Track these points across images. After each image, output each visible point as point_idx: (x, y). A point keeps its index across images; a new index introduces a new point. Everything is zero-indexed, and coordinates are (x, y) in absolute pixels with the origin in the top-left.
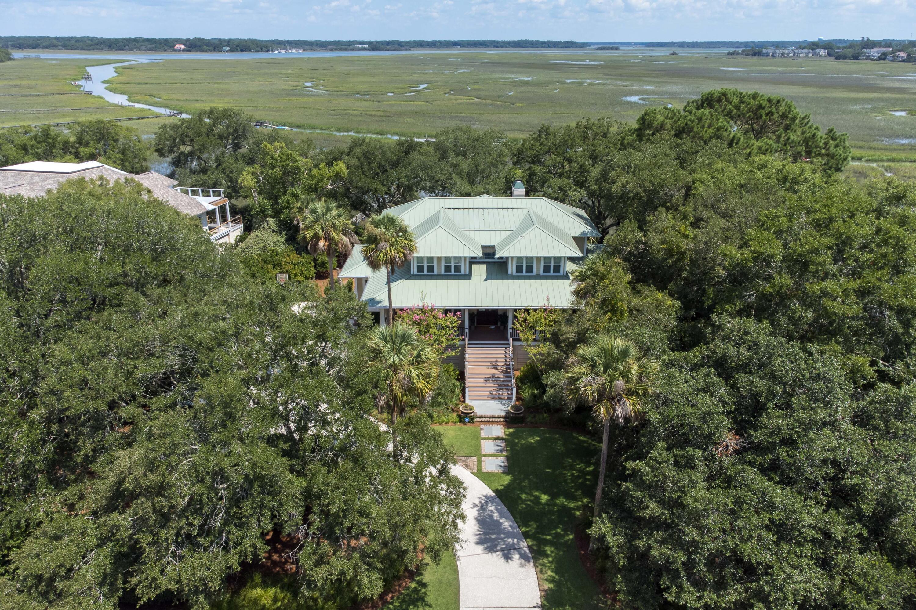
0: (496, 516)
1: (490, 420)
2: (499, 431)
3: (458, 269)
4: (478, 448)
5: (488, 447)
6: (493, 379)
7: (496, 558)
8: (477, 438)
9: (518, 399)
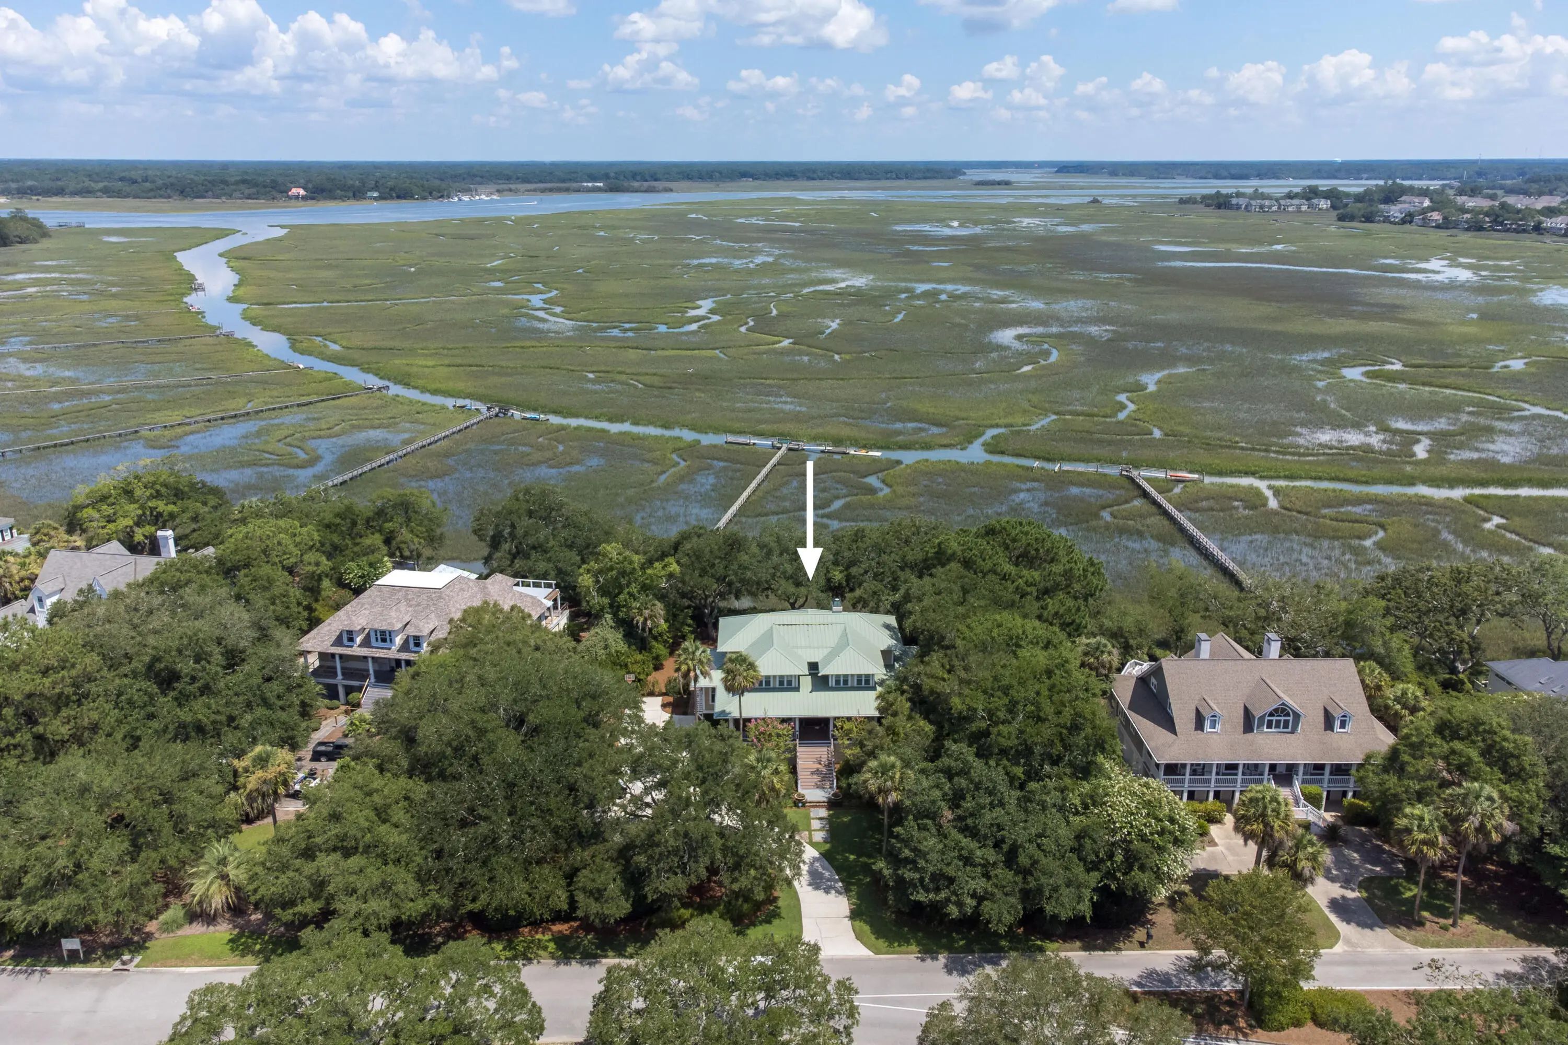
0: (820, 870)
1: (817, 805)
2: (823, 813)
3: (789, 683)
4: (809, 825)
5: (816, 824)
6: (817, 772)
7: (820, 893)
8: (808, 819)
9: (838, 787)
